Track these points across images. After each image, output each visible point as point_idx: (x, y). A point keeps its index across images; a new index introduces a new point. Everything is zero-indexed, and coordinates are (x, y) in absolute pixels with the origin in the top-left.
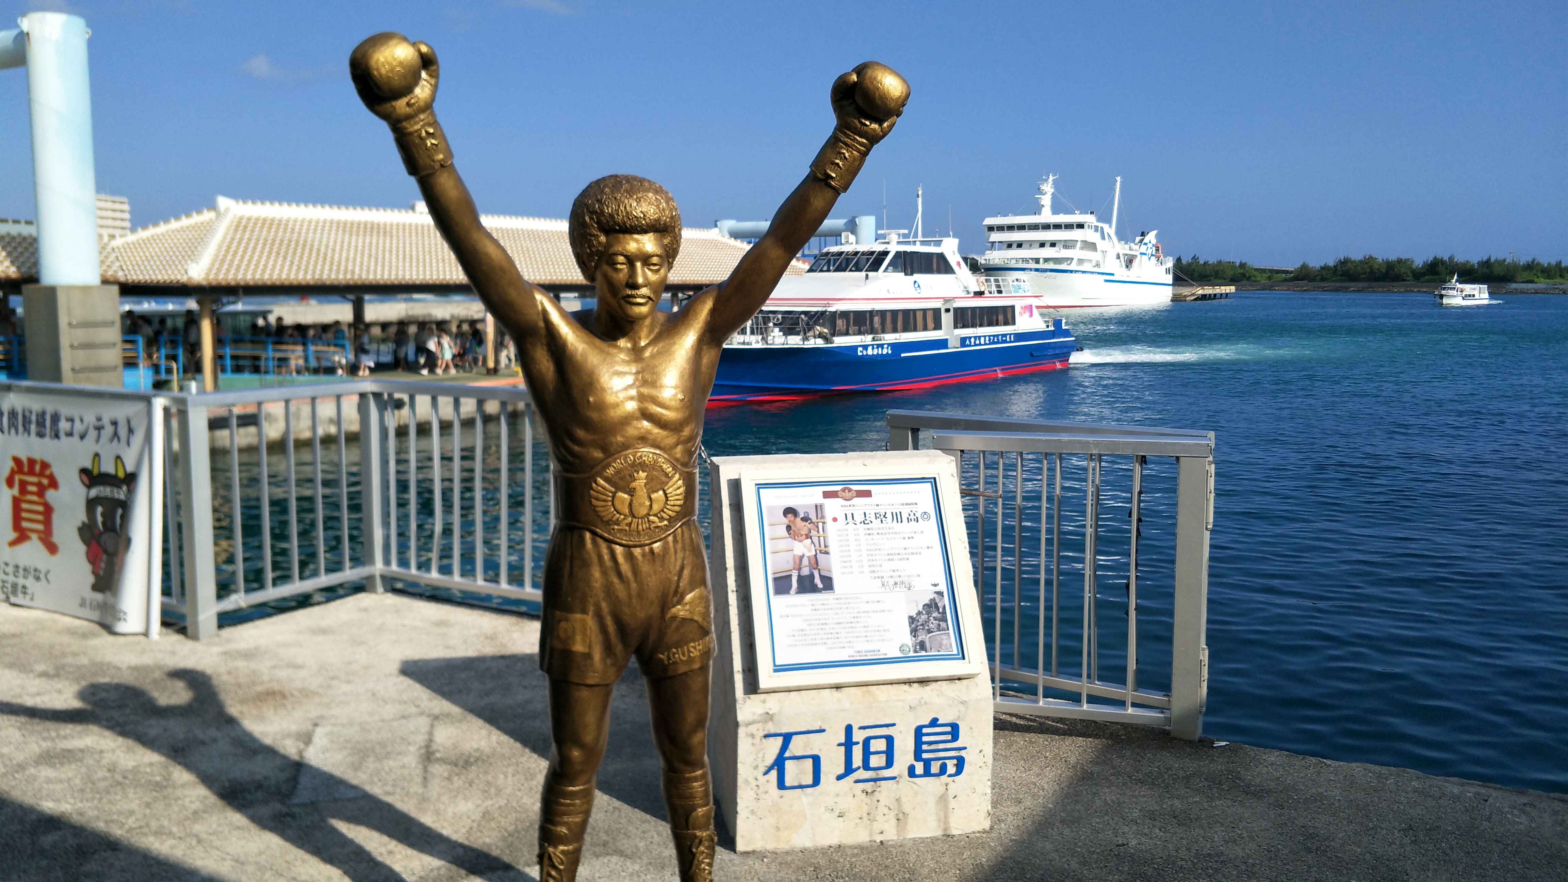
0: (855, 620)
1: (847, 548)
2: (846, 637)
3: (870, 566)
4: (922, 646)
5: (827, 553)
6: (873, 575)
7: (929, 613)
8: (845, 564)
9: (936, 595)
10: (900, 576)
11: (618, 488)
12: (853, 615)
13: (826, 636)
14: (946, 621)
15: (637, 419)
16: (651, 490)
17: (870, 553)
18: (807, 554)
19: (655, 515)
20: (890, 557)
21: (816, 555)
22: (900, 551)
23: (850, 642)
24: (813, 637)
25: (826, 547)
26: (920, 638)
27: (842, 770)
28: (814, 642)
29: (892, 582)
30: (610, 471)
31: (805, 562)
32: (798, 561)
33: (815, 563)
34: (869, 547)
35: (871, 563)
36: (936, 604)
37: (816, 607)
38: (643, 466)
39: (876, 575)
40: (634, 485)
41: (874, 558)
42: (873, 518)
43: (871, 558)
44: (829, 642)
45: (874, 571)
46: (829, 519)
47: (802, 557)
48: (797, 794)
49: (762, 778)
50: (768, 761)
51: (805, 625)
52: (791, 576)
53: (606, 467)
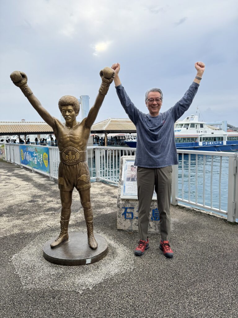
11: (66, 154)
15: (70, 141)
16: (72, 155)
18: (134, 174)
19: (74, 160)
30: (65, 151)
33: (135, 176)
38: (70, 150)
40: (69, 154)
48: (129, 220)
49: (122, 216)
50: (123, 213)
51: (131, 187)
52: (130, 178)
53: (64, 150)
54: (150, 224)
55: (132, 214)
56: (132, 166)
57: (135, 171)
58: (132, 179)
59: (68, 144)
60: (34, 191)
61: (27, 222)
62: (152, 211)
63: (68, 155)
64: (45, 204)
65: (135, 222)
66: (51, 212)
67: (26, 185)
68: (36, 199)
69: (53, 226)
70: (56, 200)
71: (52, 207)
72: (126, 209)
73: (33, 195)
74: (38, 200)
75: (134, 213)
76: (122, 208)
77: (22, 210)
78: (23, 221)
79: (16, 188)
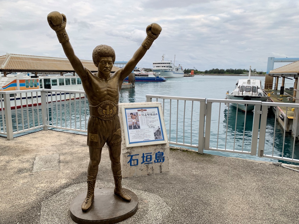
0: (144, 134)
1: (142, 120)
4: (156, 138)
5: (139, 121)
7: (157, 132)
8: (142, 123)
9: (159, 129)
13: (139, 137)
14: (161, 133)
15: (107, 95)
16: (110, 109)
20: (150, 122)
22: (152, 121)
23: (143, 138)
27: (142, 162)
28: (137, 138)
29: (151, 126)
31: (135, 123)
33: (136, 123)
34: (146, 120)
37: (137, 131)
38: (108, 104)
39: (148, 125)
40: (106, 108)
42: (147, 115)
46: (139, 115)
47: (134, 122)
48: (134, 166)
49: (127, 164)
50: (129, 161)
51: (135, 135)
54: (153, 167)
56: (131, 114)
57: (135, 118)
59: (106, 97)
62: (155, 155)
64: (5, 165)
65: (140, 168)
69: (48, 189)
70: (15, 158)
71: (20, 167)
75: (139, 159)
76: (128, 156)
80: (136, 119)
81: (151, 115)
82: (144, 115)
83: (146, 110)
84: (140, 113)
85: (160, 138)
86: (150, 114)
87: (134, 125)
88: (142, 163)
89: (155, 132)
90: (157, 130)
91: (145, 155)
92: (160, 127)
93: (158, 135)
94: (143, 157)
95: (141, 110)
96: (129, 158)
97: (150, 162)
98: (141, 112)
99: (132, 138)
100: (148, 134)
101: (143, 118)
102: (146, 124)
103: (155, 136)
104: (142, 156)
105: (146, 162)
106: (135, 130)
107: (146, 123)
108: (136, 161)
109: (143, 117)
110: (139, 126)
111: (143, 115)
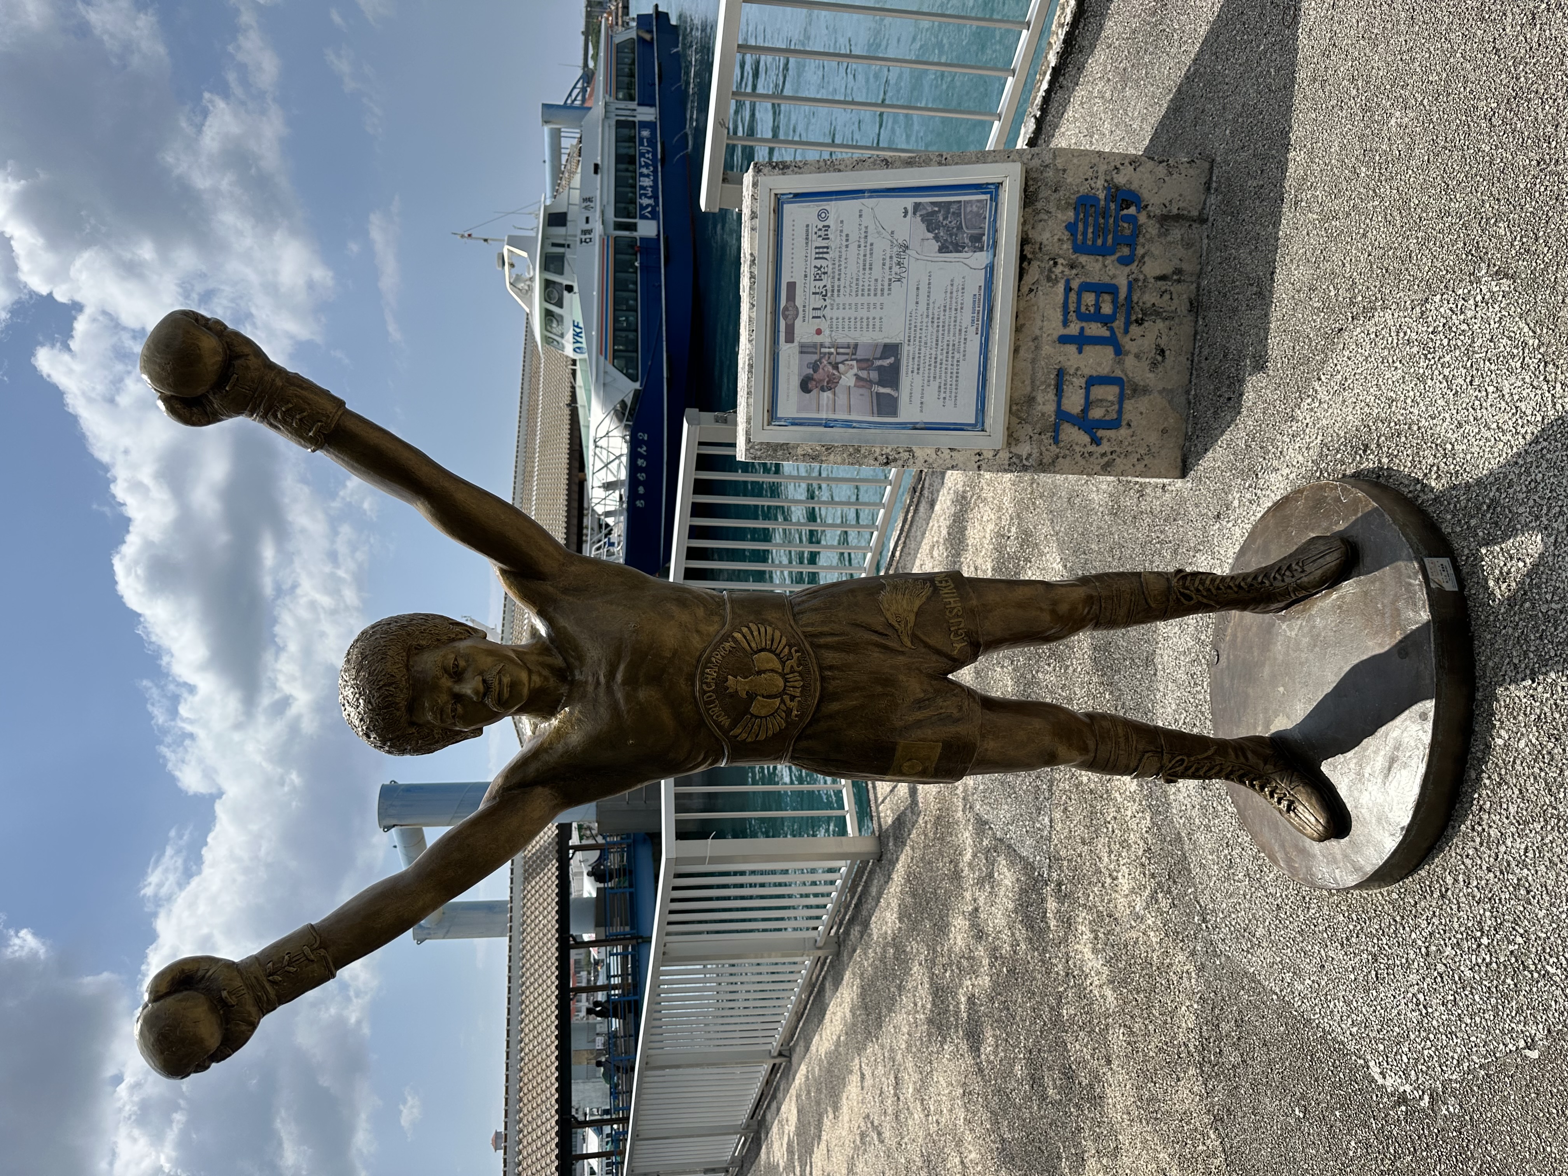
0: (936, 321)
1: (853, 320)
2: (954, 335)
3: (875, 295)
4: (976, 239)
5: (856, 346)
6: (886, 292)
7: (938, 226)
8: (871, 326)
9: (918, 214)
10: (891, 257)
11: (747, 711)
12: (930, 324)
13: (950, 359)
14: (950, 203)
16: (750, 670)
17: (860, 293)
18: (855, 370)
19: (783, 664)
20: (867, 267)
21: (858, 361)
22: (862, 253)
23: (960, 330)
24: (949, 375)
25: (848, 347)
26: (966, 241)
27: (1109, 351)
28: (954, 375)
29: (896, 269)
30: (726, 722)
31: (863, 374)
32: (861, 383)
33: (865, 363)
34: (854, 294)
35: (872, 293)
36: (928, 214)
37: (916, 367)
38: (721, 682)
39: (886, 287)
41: (866, 288)
42: (821, 284)
43: (866, 293)
44: (957, 355)
45: (882, 290)
46: (818, 339)
47: (858, 377)
48: (1128, 405)
49: (1105, 447)
50: (1086, 439)
51: (935, 385)
52: (878, 394)
53: (719, 725)
54: (1158, 272)
55: (1092, 381)
56: (805, 386)
57: (835, 366)
58: (881, 383)
60: (905, 1030)
61: (1117, 1038)
62: (1083, 259)
63: (751, 697)
64: (994, 953)
65: (1145, 364)
66: (1051, 905)
67: (869, 1082)
68: (957, 1013)
69: (1153, 876)
70: (968, 895)
71: (1011, 906)
72: (1062, 416)
73: (930, 1035)
74: (963, 999)
75: (1087, 372)
76: (1056, 440)
77: (1035, 1080)
78: (1109, 1062)
79: (882, 1141)
80: (840, 358)
81: (822, 252)
82: (818, 302)
83: (792, 286)
84: (804, 331)
85: (978, 215)
86: (819, 263)
87: (871, 382)
88: (1119, 351)
89: (936, 246)
90: (923, 227)
91: (1074, 329)
92: (909, 202)
93: (960, 228)
94: (1081, 341)
95: (785, 318)
96: (1073, 434)
97: (1123, 293)
98: (798, 323)
99: (949, 403)
100: (938, 297)
101: (840, 313)
102: (879, 299)
103: (958, 248)
104: (1072, 349)
105: (1119, 324)
106: (905, 380)
107: (872, 299)
108: (1098, 392)
109: (835, 313)
110: (886, 346)
111: (818, 313)
